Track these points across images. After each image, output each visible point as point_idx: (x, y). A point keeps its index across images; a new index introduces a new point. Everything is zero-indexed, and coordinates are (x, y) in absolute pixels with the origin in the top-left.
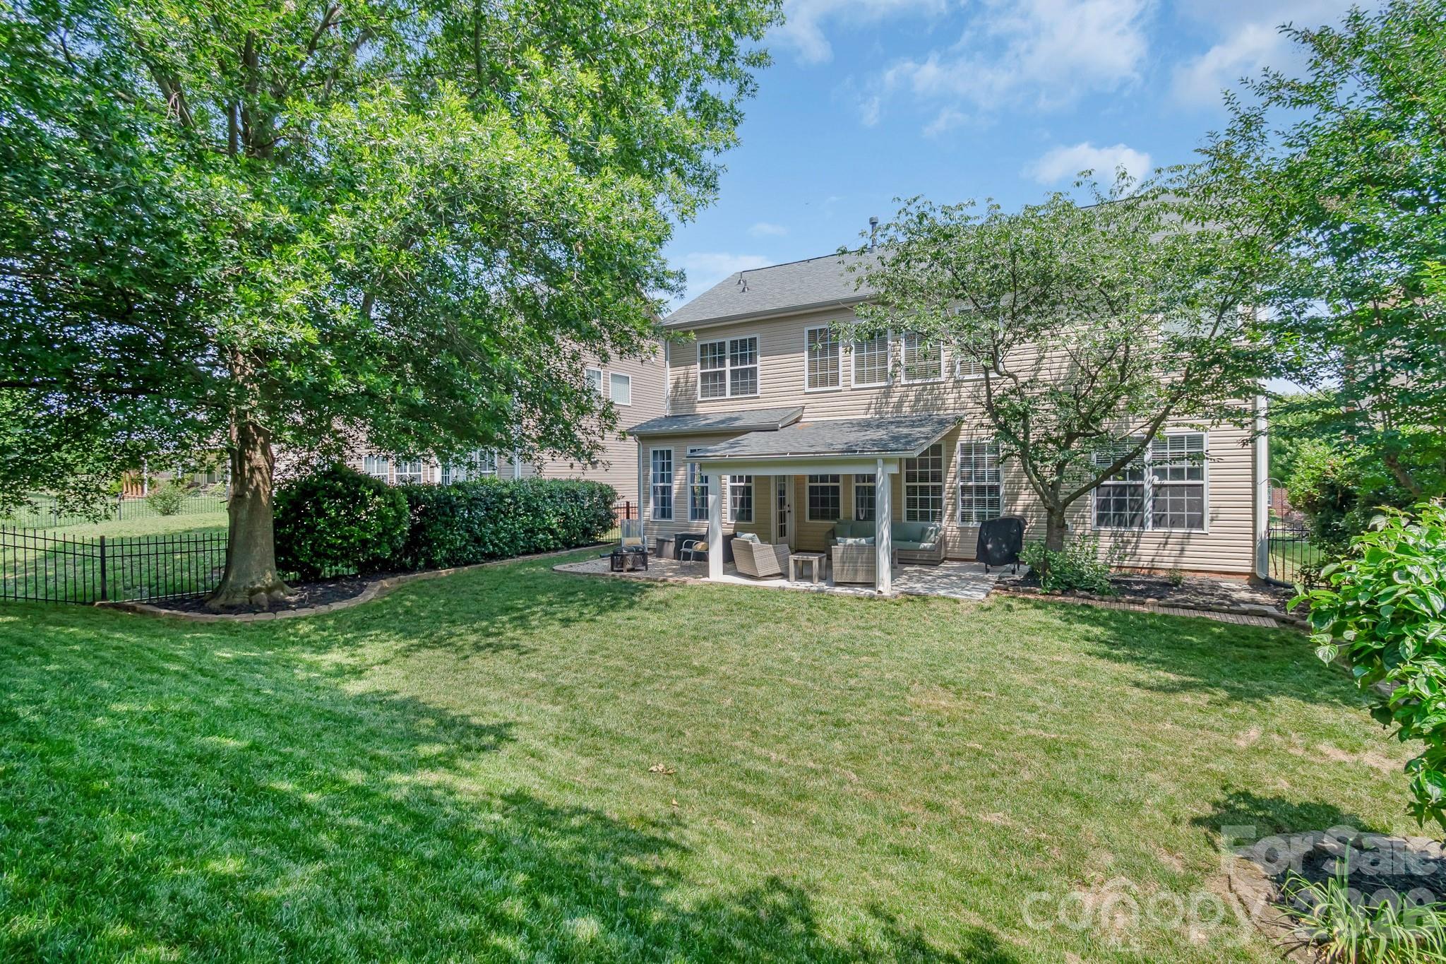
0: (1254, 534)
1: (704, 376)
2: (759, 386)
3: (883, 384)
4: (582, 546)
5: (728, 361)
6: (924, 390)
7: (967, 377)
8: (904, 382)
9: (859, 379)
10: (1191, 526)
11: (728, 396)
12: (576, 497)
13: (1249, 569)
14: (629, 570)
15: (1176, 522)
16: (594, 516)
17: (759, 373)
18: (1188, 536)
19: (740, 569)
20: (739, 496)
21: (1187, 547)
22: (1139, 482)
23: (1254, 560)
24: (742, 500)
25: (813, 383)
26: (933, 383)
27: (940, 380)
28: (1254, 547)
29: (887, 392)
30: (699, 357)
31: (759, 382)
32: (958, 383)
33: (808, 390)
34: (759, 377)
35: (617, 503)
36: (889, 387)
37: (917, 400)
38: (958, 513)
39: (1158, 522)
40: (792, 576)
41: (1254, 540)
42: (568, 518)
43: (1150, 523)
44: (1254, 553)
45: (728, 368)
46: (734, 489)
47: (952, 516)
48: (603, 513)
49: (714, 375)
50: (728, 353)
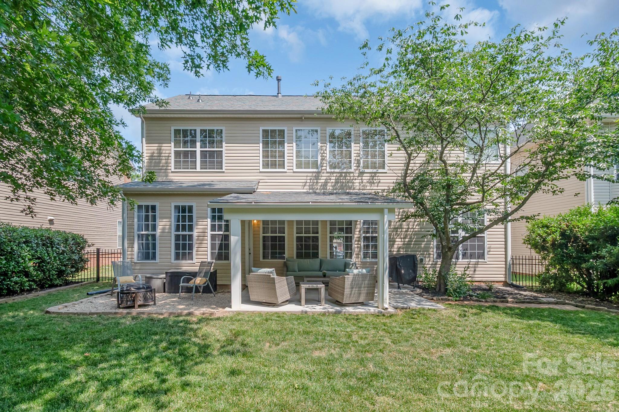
0: (506, 261)
1: (177, 154)
2: (224, 165)
3: (315, 170)
4: (57, 286)
5: (198, 144)
6: (341, 176)
7: (366, 171)
8: (328, 170)
9: (299, 165)
10: (479, 258)
11: (198, 169)
12: (52, 243)
13: (503, 279)
14: (140, 306)
15: (472, 256)
16: (69, 259)
17: (224, 155)
18: (477, 263)
19: (253, 298)
20: (218, 242)
21: (477, 269)
22: (456, 235)
23: (506, 274)
24: (221, 245)
25: (266, 165)
26: (346, 173)
27: (350, 170)
28: (506, 268)
29: (317, 176)
30: (173, 138)
31: (224, 161)
32: (362, 173)
33: (262, 170)
34: (224, 158)
35: (87, 249)
36: (319, 172)
37: (337, 182)
38: (362, 253)
39: (464, 256)
40: (303, 301)
41: (506, 265)
42: (43, 261)
43: (461, 256)
44: (506, 271)
45: (198, 149)
46: (213, 237)
47: (358, 254)
48: (76, 257)
49: (186, 154)
50: (198, 138)
